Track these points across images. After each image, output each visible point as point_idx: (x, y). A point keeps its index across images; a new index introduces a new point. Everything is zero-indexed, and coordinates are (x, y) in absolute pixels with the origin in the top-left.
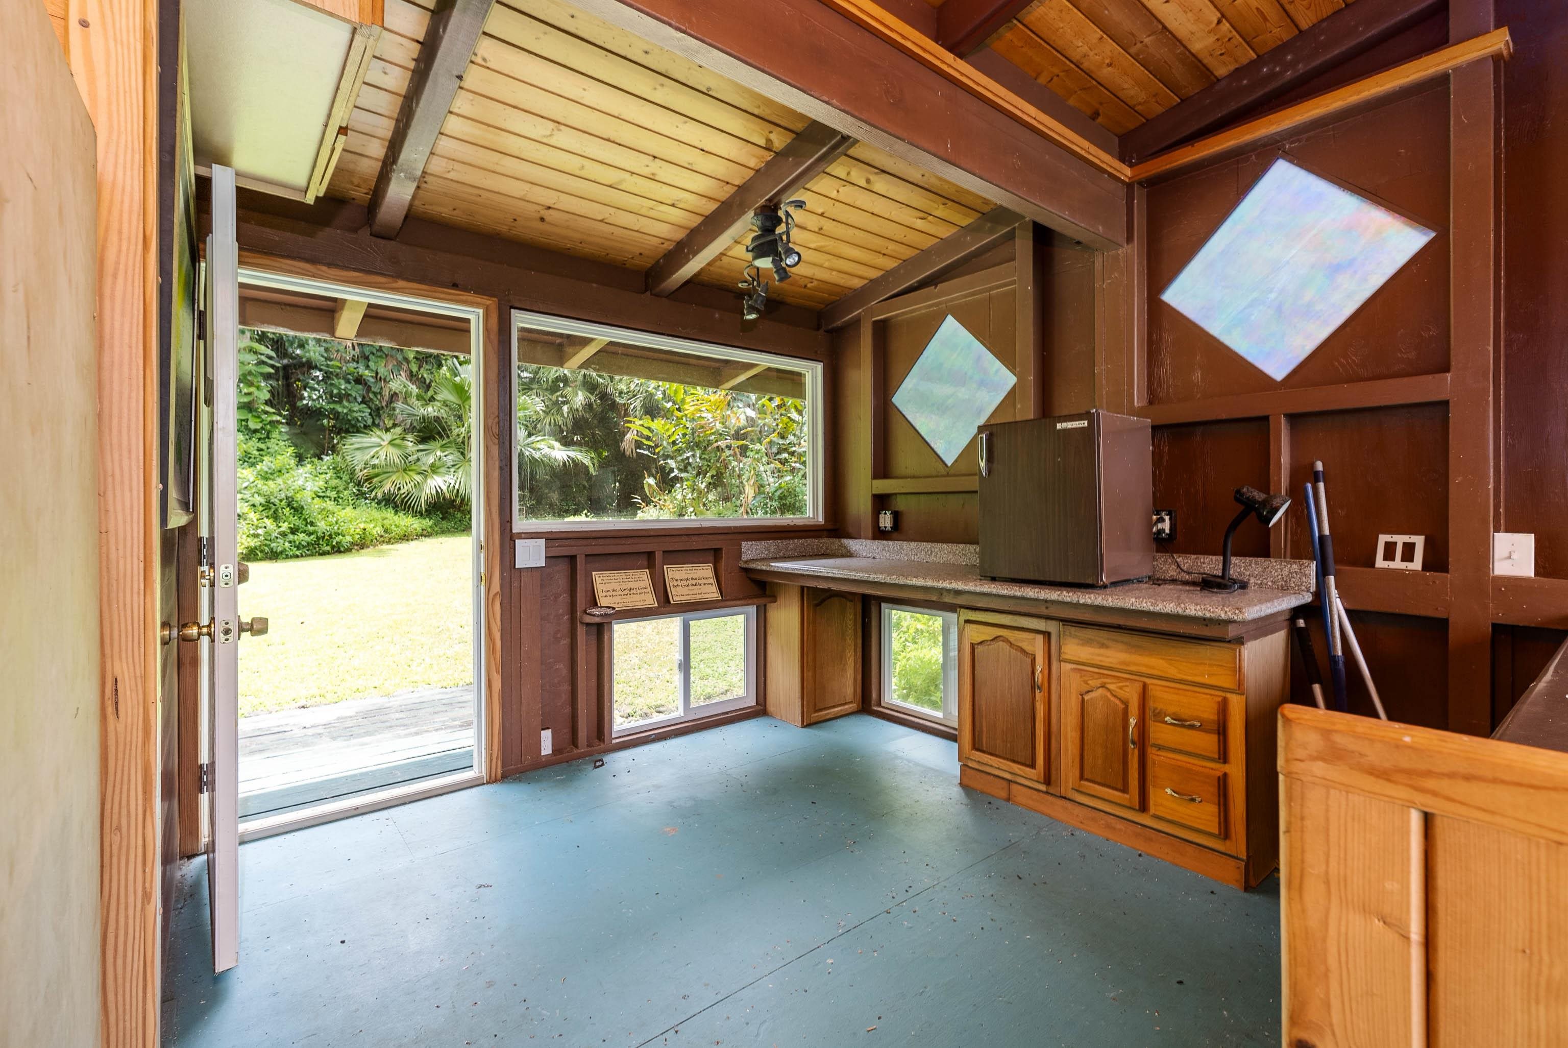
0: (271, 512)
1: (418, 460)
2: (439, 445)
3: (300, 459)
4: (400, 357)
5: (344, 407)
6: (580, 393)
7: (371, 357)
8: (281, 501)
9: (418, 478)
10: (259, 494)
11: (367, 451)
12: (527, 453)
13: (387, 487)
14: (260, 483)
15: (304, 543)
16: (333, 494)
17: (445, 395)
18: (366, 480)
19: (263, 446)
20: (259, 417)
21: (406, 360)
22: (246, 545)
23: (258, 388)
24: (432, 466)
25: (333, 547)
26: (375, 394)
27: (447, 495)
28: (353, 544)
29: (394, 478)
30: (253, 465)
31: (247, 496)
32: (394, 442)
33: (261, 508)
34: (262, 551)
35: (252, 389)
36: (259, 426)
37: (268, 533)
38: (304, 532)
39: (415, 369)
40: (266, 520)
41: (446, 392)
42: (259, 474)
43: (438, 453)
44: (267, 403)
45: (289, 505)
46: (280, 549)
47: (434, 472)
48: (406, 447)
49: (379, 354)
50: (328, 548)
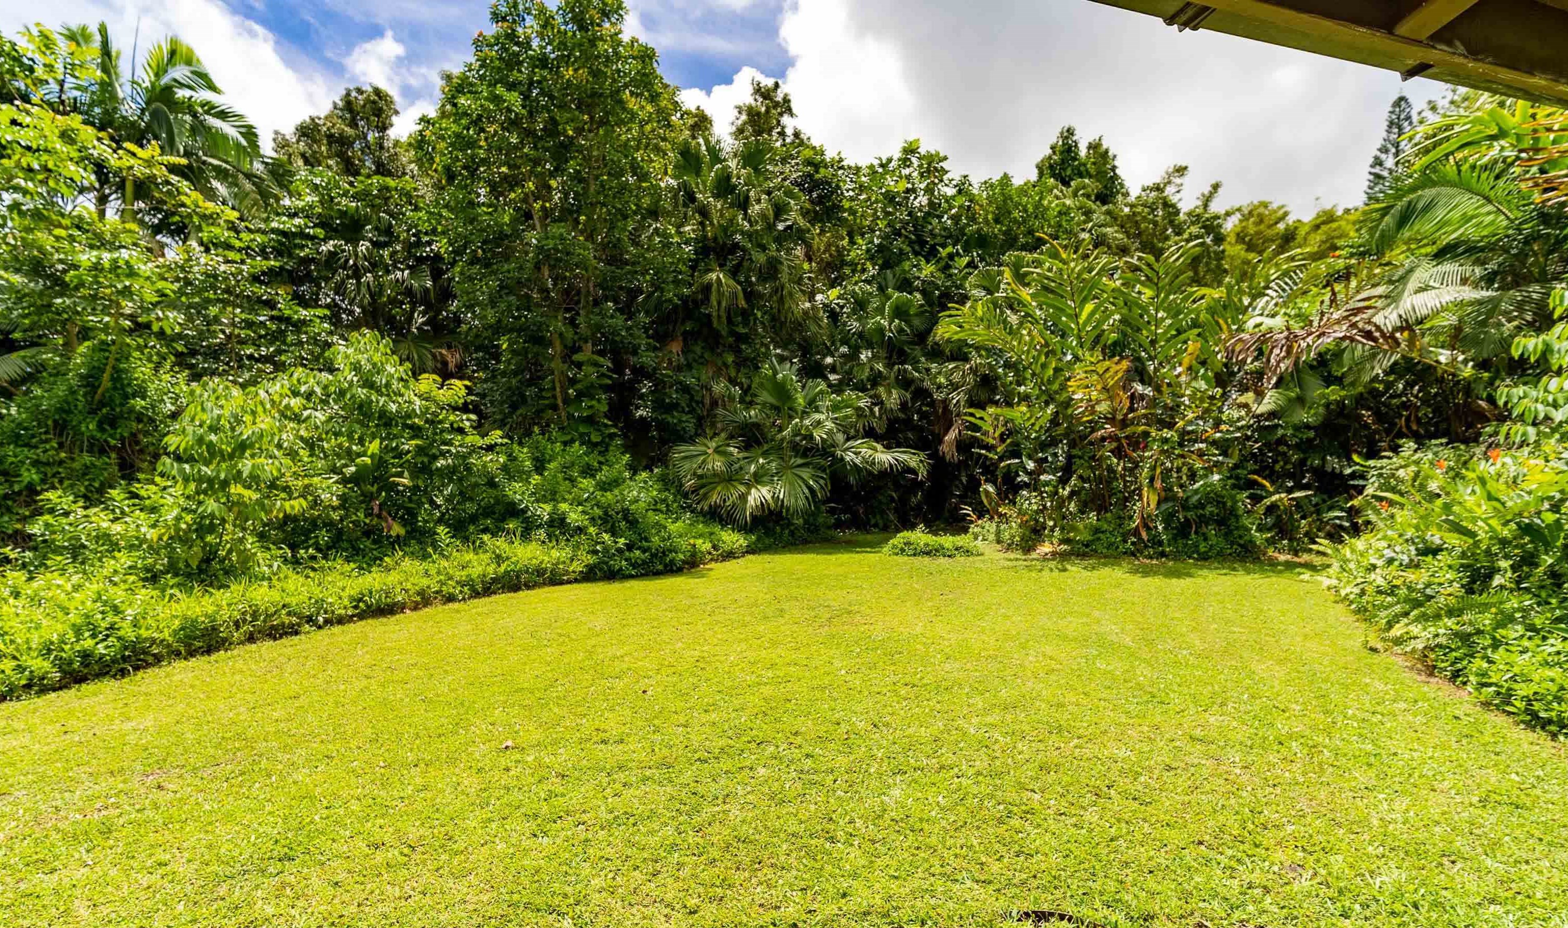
0: (609, 526)
1: (741, 468)
2: (760, 452)
3: (634, 469)
4: (720, 363)
5: (673, 417)
6: (894, 391)
7: (694, 364)
8: (617, 513)
9: (742, 489)
10: (598, 507)
11: (695, 460)
12: (848, 458)
13: (715, 498)
14: (598, 494)
15: (639, 562)
16: (663, 507)
17: (765, 397)
18: (693, 492)
19: (602, 459)
20: (599, 430)
21: (726, 366)
22: (586, 562)
23: (599, 401)
24: (755, 475)
25: (666, 566)
26: (697, 402)
27: (772, 505)
28: (684, 562)
29: (719, 488)
30: (593, 476)
31: (588, 509)
32: (720, 449)
33: (600, 522)
34: (600, 570)
35: (594, 403)
36: (599, 439)
37: (606, 550)
38: (639, 548)
39: (733, 374)
40: (604, 535)
41: (765, 393)
42: (598, 484)
43: (761, 461)
44: (606, 416)
45: (625, 518)
46: (617, 567)
47: (758, 482)
48: (731, 454)
49: (701, 361)
50: (660, 567)
